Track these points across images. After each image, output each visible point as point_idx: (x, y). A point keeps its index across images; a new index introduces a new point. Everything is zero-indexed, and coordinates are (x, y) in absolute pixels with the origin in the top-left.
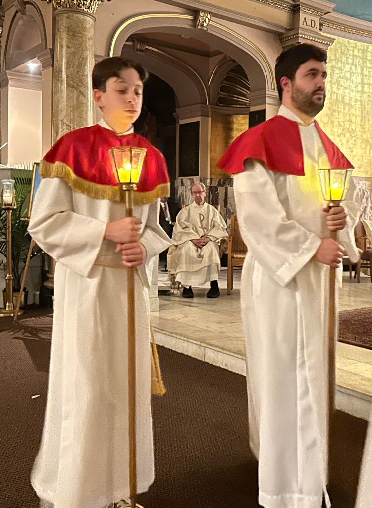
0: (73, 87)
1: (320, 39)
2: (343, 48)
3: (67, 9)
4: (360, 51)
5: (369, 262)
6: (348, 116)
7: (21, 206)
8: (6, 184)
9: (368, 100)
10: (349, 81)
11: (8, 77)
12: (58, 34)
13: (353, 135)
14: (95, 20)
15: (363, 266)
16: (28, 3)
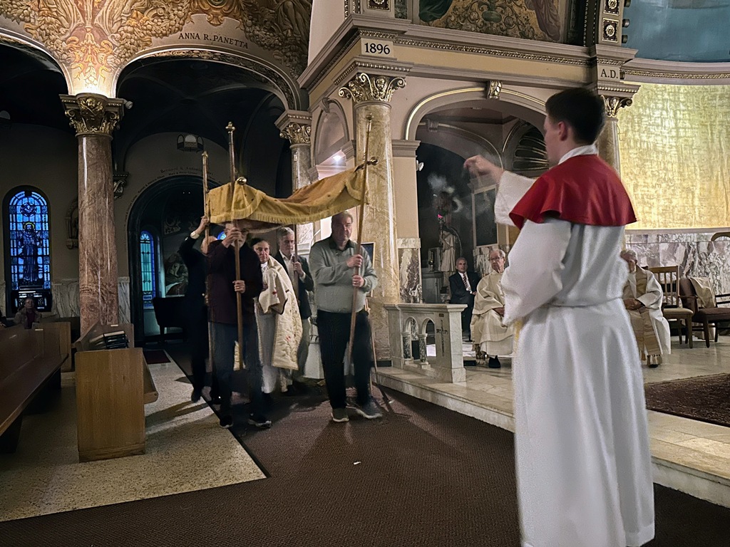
0: (374, 172)
1: (623, 88)
2: (650, 93)
3: (365, 102)
4: (671, 94)
6: (662, 164)
9: (686, 145)
10: (660, 128)
11: (318, 170)
12: (359, 125)
13: (670, 184)
14: (390, 107)
15: (695, 329)
16: (331, 101)
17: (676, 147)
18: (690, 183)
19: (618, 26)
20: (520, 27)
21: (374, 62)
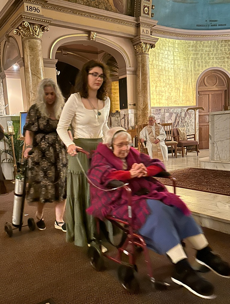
0: (34, 75)
1: (151, 39)
2: (163, 43)
3: (28, 37)
4: (172, 43)
5: (181, 148)
6: (168, 77)
7: (17, 133)
8: (9, 124)
9: (177, 68)
10: (167, 59)
11: (5, 73)
12: (25, 50)
13: (171, 86)
14: (42, 41)
15: (178, 150)
16: (10, 36)
17: (174, 69)
18: (179, 86)
19: (149, 8)
20: (105, 4)
21: (31, 16)
